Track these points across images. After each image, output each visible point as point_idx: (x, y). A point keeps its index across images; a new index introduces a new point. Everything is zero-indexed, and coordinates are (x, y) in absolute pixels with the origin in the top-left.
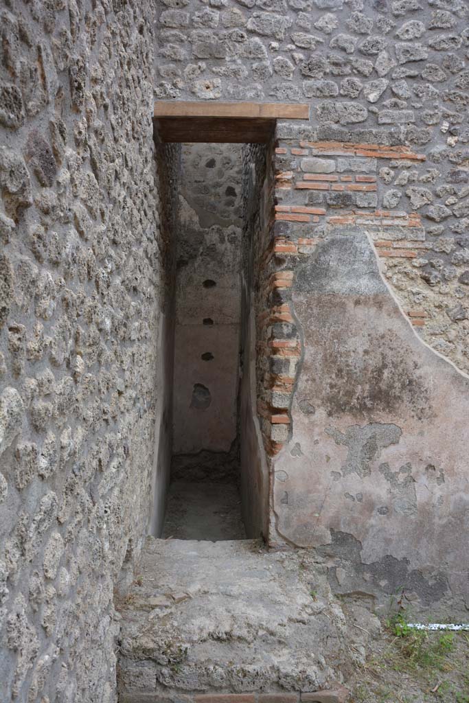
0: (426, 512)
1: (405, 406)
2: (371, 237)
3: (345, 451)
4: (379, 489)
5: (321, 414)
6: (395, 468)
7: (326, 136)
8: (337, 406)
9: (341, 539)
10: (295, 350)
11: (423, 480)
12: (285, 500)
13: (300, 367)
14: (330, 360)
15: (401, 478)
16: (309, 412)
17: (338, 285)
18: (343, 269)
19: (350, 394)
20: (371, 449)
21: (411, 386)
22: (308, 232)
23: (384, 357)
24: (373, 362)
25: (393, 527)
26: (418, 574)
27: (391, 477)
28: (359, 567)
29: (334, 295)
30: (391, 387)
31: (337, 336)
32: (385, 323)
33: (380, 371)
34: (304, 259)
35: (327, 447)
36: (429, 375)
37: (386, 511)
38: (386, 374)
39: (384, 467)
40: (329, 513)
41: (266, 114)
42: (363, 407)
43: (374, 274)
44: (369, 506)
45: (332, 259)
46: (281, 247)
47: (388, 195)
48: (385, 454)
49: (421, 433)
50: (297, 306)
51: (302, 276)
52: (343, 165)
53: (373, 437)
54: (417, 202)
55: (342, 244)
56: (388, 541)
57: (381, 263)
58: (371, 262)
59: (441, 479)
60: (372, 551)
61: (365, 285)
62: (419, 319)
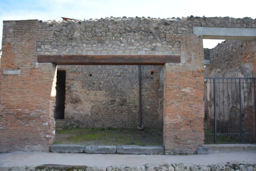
0: (82, 115)
1: (79, 103)
2: (76, 84)
3: (72, 108)
4: (76, 112)
5: (70, 103)
6: (78, 110)
7: (71, 72)
8: (72, 103)
9: (72, 118)
10: (67, 96)
11: (81, 111)
12: (66, 113)
13: (68, 98)
14: (71, 98)
15: (79, 111)
16: (69, 103)
17: (72, 89)
18: (73, 87)
19: (73, 101)
20: (75, 107)
21: (80, 100)
22: (69, 83)
23: (77, 97)
24: (76, 98)
25: (78, 116)
26: (81, 122)
27: (78, 111)
28: (74, 121)
29: (71, 90)
30: (78, 100)
31: (72, 95)
32: (77, 93)
33: (76, 99)
34: (68, 86)
35: (71, 107)
36: (82, 99)
37: (77, 115)
38: (77, 99)
39: (77, 110)
40: (71, 115)
41: (65, 70)
42: (74, 103)
43: (76, 88)
44: (75, 114)
45: (71, 86)
46: (66, 85)
47: (78, 79)
48: (77, 108)
49: (81, 106)
50: (67, 91)
51: (68, 88)
52: (73, 75)
53: (75, 106)
54: (81, 80)
55: (73, 84)
56: (77, 118)
57: (77, 87)
58: (76, 87)
59: (83, 111)
60: (76, 119)
61: (75, 89)
62: (81, 93)
